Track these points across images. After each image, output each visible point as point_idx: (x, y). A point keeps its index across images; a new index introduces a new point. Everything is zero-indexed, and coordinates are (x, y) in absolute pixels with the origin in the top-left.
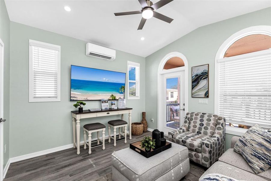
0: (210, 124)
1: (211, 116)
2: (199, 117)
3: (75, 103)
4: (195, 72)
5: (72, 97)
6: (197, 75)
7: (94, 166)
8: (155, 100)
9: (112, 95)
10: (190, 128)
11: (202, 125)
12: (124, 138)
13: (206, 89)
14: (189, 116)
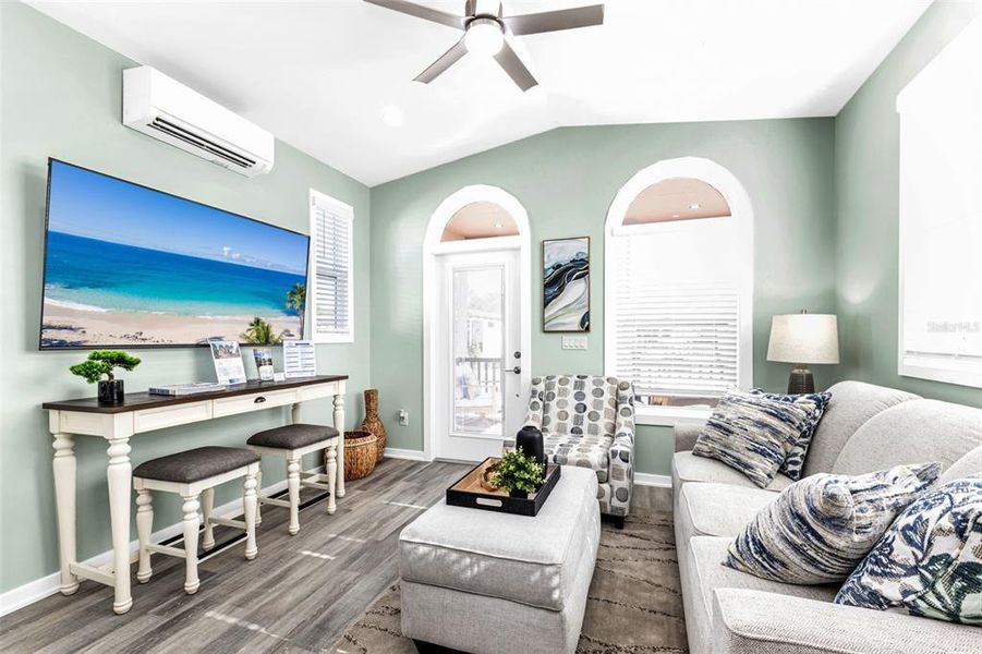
0: (602, 402)
1: (602, 383)
2: (570, 387)
3: (83, 358)
4: (552, 257)
5: (50, 327)
6: (559, 266)
7: (254, 627)
8: (415, 346)
9: (258, 322)
10: (548, 423)
11: (581, 408)
12: (328, 494)
13: (584, 307)
14: (541, 387)
